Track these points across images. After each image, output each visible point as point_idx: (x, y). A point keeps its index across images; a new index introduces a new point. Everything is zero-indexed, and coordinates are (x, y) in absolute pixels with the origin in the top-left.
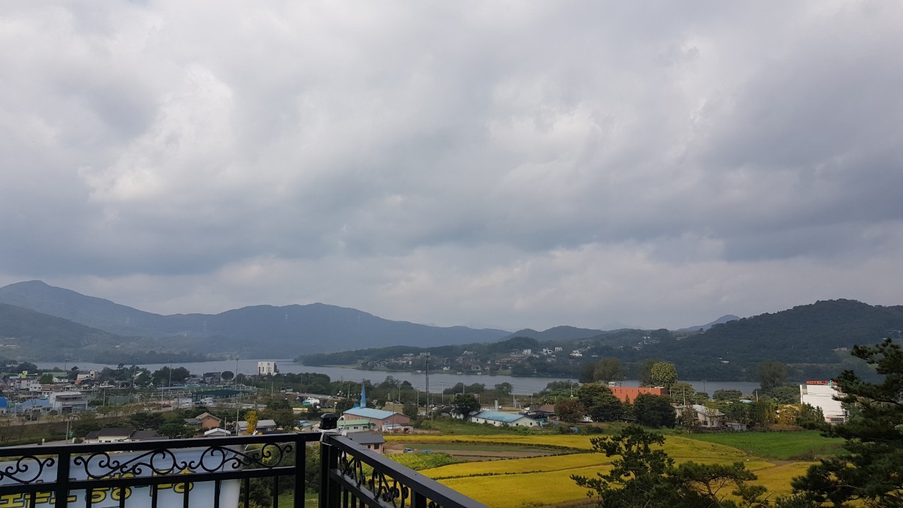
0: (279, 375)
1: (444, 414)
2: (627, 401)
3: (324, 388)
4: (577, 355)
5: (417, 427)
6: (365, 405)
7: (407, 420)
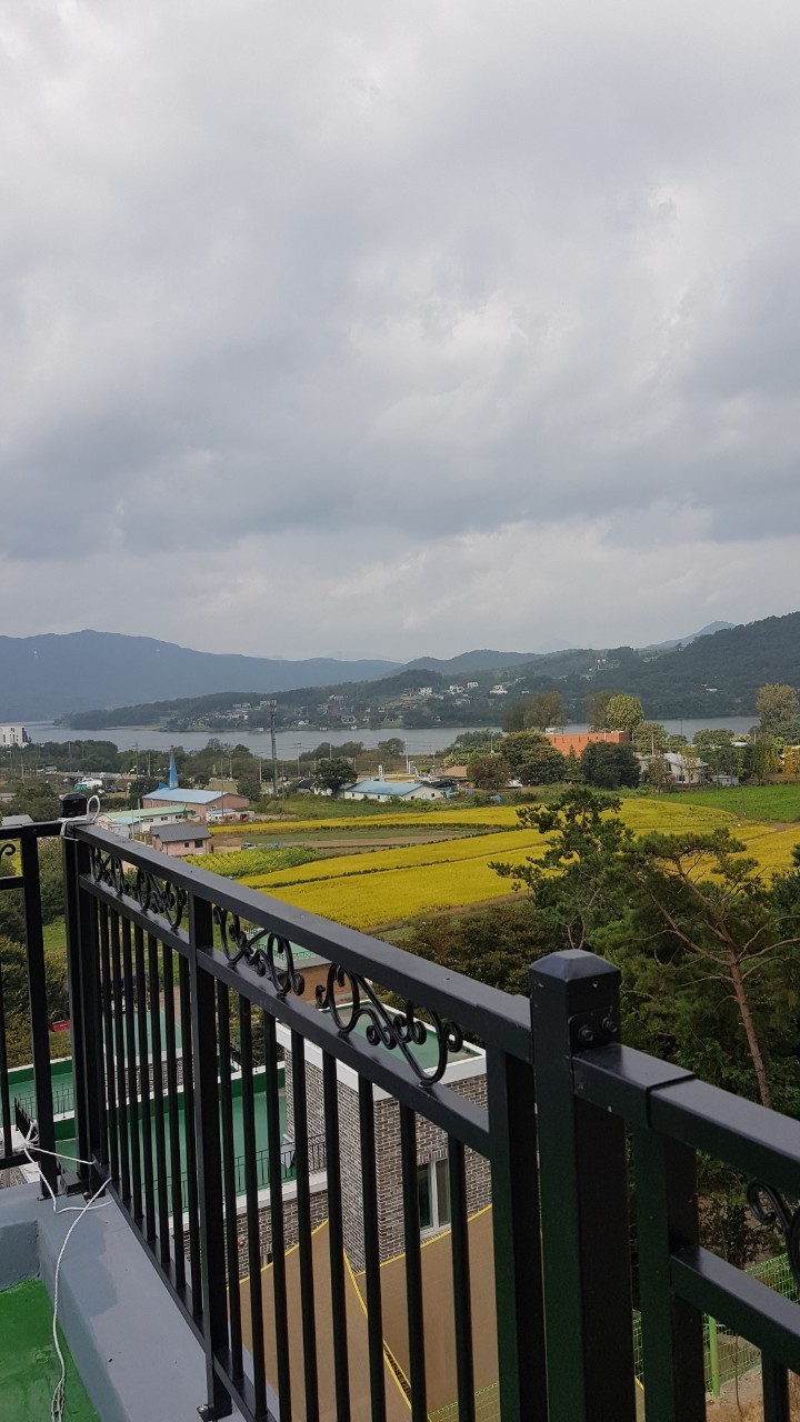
0: (31, 747)
1: (301, 790)
2: (572, 754)
3: (108, 762)
4: (500, 692)
5: (260, 811)
6: (176, 784)
7: (245, 802)
